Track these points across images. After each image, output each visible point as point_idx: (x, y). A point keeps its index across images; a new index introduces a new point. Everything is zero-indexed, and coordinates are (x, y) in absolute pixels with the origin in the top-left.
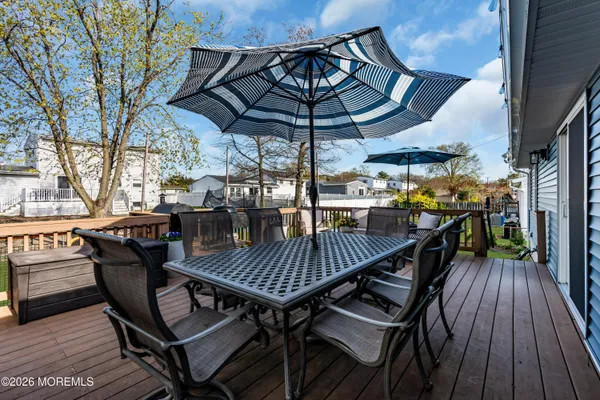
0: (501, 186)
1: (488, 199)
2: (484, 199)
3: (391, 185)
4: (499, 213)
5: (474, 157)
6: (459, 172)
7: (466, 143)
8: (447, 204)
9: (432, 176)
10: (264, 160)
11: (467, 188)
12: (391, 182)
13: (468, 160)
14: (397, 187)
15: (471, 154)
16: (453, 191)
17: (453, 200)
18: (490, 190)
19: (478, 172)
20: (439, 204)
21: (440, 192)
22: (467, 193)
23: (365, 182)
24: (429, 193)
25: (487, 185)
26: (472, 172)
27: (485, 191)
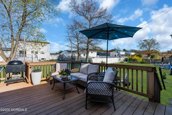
0: (169, 53)
1: (163, 58)
2: (161, 58)
3: (127, 53)
4: (168, 63)
5: (157, 43)
6: (151, 49)
7: (154, 39)
8: (146, 60)
9: (141, 50)
10: (79, 45)
11: (154, 54)
12: (127, 52)
13: (155, 44)
14: (129, 54)
15: (156, 42)
16: (149, 55)
17: (149, 58)
18: (164, 55)
19: (159, 48)
20: (143, 60)
21: (144, 56)
22: (154, 56)
23: (117, 52)
24: (140, 56)
25: (163, 53)
26: (157, 48)
27: (162, 55)
